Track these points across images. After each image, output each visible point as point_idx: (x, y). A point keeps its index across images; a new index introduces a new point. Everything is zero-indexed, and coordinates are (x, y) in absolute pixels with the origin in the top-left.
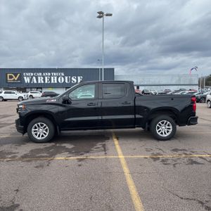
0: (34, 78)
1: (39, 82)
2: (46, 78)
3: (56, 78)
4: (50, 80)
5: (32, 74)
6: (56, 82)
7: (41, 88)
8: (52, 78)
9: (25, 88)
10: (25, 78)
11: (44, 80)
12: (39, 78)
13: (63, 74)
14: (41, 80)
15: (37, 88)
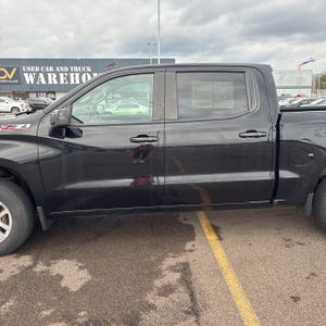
0: (41, 75)
1: (50, 82)
2: (62, 75)
3: (77, 75)
4: (68, 78)
5: (37, 69)
6: (78, 82)
7: (54, 93)
8: (72, 75)
9: (28, 92)
10: (26, 75)
11: (58, 79)
12: (49, 75)
13: (89, 69)
14: (52, 79)
15: (48, 93)
